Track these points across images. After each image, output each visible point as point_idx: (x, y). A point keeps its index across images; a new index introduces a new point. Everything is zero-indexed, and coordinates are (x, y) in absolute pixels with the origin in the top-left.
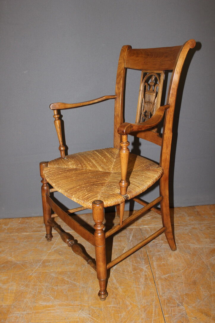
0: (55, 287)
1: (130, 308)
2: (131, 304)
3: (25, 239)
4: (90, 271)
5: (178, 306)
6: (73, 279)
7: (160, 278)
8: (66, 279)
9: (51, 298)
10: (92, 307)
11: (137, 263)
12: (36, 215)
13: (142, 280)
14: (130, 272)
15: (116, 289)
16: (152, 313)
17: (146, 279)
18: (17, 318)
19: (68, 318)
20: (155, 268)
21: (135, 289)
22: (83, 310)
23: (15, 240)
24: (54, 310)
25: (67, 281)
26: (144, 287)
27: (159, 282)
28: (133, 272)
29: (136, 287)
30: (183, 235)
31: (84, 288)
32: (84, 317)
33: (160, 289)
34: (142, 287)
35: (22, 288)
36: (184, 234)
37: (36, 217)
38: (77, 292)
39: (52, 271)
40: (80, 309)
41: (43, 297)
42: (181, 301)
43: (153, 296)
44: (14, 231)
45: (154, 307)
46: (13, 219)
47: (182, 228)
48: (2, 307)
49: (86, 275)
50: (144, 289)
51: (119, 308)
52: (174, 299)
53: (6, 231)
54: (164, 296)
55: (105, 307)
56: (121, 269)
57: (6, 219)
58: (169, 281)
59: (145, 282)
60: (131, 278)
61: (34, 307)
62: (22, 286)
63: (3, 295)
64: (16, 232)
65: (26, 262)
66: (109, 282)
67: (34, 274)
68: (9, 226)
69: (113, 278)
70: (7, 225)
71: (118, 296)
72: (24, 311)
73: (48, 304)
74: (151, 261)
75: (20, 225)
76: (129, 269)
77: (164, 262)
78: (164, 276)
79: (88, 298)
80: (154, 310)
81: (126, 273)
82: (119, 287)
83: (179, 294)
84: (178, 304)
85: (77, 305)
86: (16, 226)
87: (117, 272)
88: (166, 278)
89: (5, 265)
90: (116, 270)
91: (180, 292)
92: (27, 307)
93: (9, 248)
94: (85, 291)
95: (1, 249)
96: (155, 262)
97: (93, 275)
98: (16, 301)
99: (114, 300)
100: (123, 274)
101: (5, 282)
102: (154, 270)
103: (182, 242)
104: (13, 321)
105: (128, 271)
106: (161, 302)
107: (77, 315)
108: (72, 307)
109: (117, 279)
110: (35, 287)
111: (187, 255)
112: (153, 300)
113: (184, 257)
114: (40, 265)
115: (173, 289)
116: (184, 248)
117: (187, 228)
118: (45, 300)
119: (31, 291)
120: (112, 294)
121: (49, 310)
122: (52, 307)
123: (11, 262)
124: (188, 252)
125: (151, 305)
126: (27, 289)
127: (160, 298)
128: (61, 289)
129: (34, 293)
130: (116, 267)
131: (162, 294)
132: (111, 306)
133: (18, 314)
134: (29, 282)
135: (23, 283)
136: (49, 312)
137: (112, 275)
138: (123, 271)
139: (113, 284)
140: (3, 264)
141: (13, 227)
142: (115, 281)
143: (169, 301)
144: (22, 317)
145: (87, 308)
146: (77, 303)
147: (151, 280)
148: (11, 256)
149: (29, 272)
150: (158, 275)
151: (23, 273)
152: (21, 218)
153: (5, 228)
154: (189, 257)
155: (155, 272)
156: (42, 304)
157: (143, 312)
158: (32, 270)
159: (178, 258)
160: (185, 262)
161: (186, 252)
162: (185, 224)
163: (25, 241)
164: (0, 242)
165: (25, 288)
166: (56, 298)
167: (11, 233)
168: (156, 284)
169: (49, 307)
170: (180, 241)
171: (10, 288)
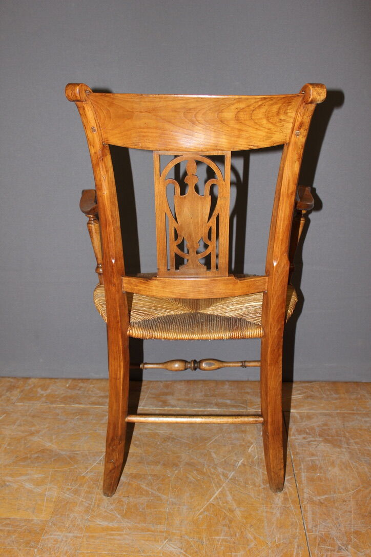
0: (124, 499)
1: (252, 545)
2: (255, 538)
3: (77, 416)
4: (187, 478)
5: (340, 549)
6: (156, 488)
7: (311, 501)
8: (144, 486)
9: (117, 515)
10: (186, 537)
12: (97, 376)
13: (278, 501)
14: (257, 484)
15: (231, 511)
17: (286, 499)
18: (56, 541)
19: (144, 551)
20: (303, 482)
21: (264, 514)
22: (170, 540)
23: (58, 415)
24: (120, 535)
25: (146, 491)
26: (281, 514)
27: (309, 508)
28: (263, 486)
29: (267, 512)
30: (358, 431)
31: (175, 504)
32: (171, 552)
33: (310, 519)
34: (277, 512)
35: (68, 495)
36: (361, 430)
37: (97, 380)
38: (162, 510)
40: (166, 538)
41: (104, 513)
42: (345, 542)
43: (296, 529)
44: (58, 400)
45: (296, 547)
46: (56, 380)
47: (359, 418)
48: (32, 523)
49: (179, 483)
50: (281, 516)
51: (234, 543)
52: (333, 539)
53: (44, 399)
54: (316, 530)
55: (209, 540)
56: (241, 479)
57: (45, 378)
58: (326, 506)
59: (282, 504)
60: (258, 495)
61: (87, 527)
62: (68, 493)
63: (34, 503)
64: (61, 402)
65: (77, 454)
66: (220, 498)
67: (90, 475)
68: (49, 391)
69: (228, 492)
70: (46, 390)
71: (233, 524)
72: (70, 532)
73: (111, 525)
74: (297, 470)
75: (69, 391)
76: (256, 479)
77: (321, 474)
78: (319, 498)
79: (181, 522)
80: (295, 552)
81: (251, 487)
82: (237, 510)
83: (343, 530)
84: (339, 547)
85: (161, 532)
86: (62, 392)
87: (235, 484)
88: (322, 501)
89: (40, 455)
90: (234, 480)
91: (345, 527)
92: (74, 526)
93: (47, 427)
94: (176, 510)
95: (33, 429)
96: (304, 472)
97: (192, 485)
98: (57, 515)
99: (226, 529)
100: (246, 487)
101: (38, 483)
102: (302, 486)
103: (356, 443)
104: (50, 545)
105: (254, 484)
106: (310, 539)
107: (160, 548)
108: (152, 533)
109: (234, 495)
110: (90, 496)
111: (363, 466)
112: (294, 536)
113: (357, 469)
114: (101, 460)
115: (333, 520)
116: (360, 453)
117: (367, 419)
118: (105, 518)
119: (82, 501)
120: (223, 519)
121: (112, 535)
122: (118, 531)
123: (51, 451)
124: (365, 461)
125: (291, 543)
126: (76, 498)
127: (307, 534)
128: (135, 503)
129: (87, 505)
130: (233, 476)
131: (312, 528)
132: (219, 539)
133: (59, 535)
134: (79, 486)
135: (70, 487)
136: (112, 537)
137: (225, 488)
138: (246, 483)
139: (227, 502)
140: (36, 453)
141: (57, 393)
142: (229, 498)
143: (323, 541)
144: (66, 541)
145: (178, 537)
146: (160, 527)
147: (294, 502)
148: (51, 441)
149: (80, 470)
150: (308, 495)
151: (71, 471)
152: (70, 379)
153: (42, 395)
154: (366, 469)
155: (303, 490)
156: (101, 523)
157: (275, 554)
158: (87, 468)
159: (347, 469)
160: (359, 476)
161: (361, 461)
162: (364, 412)
163: (76, 418)
164: (34, 416)
165: (72, 495)
166: (124, 516)
167: (52, 403)
168: (303, 509)
169: (112, 530)
170: (352, 441)
171: (47, 493)
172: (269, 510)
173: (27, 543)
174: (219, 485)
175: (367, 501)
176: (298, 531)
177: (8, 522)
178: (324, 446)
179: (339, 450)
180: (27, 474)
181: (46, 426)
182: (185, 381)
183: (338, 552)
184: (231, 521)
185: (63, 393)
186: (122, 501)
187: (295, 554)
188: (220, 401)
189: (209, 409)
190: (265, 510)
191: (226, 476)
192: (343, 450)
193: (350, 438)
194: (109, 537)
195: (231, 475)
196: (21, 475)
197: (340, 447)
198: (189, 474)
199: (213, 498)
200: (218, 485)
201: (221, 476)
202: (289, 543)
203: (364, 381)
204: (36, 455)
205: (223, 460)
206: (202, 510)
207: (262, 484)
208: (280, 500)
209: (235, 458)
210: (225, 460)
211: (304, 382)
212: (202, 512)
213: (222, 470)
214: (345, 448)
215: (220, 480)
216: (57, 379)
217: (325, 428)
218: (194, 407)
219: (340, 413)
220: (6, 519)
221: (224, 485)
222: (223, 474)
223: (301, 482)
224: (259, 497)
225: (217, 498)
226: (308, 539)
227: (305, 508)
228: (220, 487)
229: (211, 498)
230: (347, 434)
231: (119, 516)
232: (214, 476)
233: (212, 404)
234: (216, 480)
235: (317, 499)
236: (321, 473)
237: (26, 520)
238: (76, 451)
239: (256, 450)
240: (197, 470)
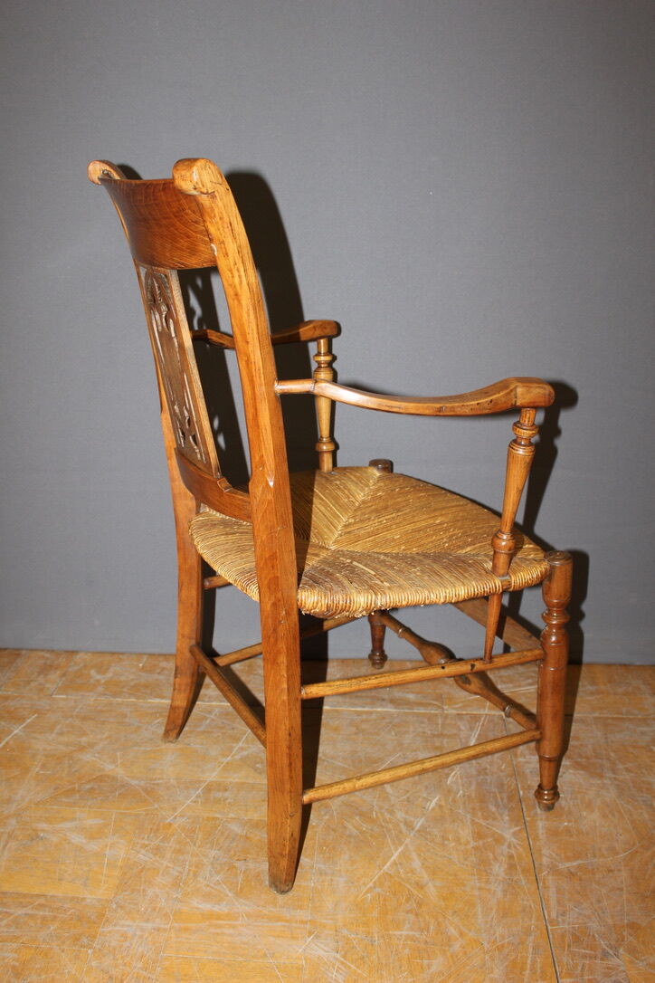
0: (238, 864)
1: (457, 947)
2: (461, 934)
3: (157, 718)
4: (345, 828)
5: (605, 955)
7: (554, 870)
9: (228, 892)
10: (345, 932)
11: (486, 818)
13: (499, 870)
14: (462, 841)
15: (420, 886)
16: (523, 969)
17: (512, 867)
18: (124, 936)
19: (273, 956)
20: (541, 837)
21: (477, 893)
22: (317, 937)
23: (126, 716)
24: (234, 927)
26: (505, 891)
27: (550, 880)
28: (472, 844)
29: (480, 889)
30: (631, 750)
31: (326, 874)
32: (320, 958)
33: (553, 902)
34: (498, 889)
35: (143, 857)
36: (634, 747)
38: (304, 884)
39: (231, 815)
40: (310, 933)
41: (204, 888)
42: (613, 943)
43: (531, 919)
44: (125, 690)
45: (531, 950)
46: (121, 656)
47: (631, 726)
48: (84, 903)
49: (331, 837)
50: (505, 896)
51: (426, 942)
52: (594, 936)
53: (100, 689)
54: (564, 921)
55: (383, 937)
56: (436, 831)
57: (102, 653)
58: (580, 880)
59: (506, 874)
60: (466, 859)
61: (175, 912)
62: (143, 851)
63: (86, 869)
64: (131, 694)
65: (158, 784)
66: (400, 864)
67: (180, 821)
68: (109, 675)
69: (414, 854)
70: (104, 673)
71: (424, 909)
72: (148, 920)
73: (216, 909)
74: (529, 816)
75: (143, 674)
76: (461, 832)
77: (570, 824)
78: (568, 865)
79: (336, 905)
80: (530, 959)
81: (453, 844)
82: (430, 884)
83: (610, 921)
84: (604, 950)
85: (302, 922)
86: (131, 677)
87: (427, 839)
88: (572, 870)
89: (96, 787)
90: (423, 832)
91: (612, 916)
92: (154, 910)
93: (107, 738)
94: (326, 883)
95: (84, 739)
96: (541, 819)
97: (352, 840)
98: (125, 891)
99: (412, 917)
100: (443, 845)
101: (93, 835)
102: (538, 843)
103: (628, 770)
104: (114, 943)
105: (458, 840)
106: (554, 938)
107: (300, 950)
108: (287, 924)
109: (425, 859)
110: (181, 857)
111: (640, 811)
112: (528, 932)
113: (631, 815)
114: (198, 796)
115: (592, 904)
116: (634, 787)
117: (645, 729)
118: (207, 897)
119: (167, 867)
120: (407, 901)
121: (220, 926)
122: (229, 920)
123: (114, 779)
124: (644, 801)
125: (522, 943)
126: (157, 861)
127: (549, 928)
128: (257, 871)
129: (177, 874)
130: (422, 825)
131: (557, 917)
132: (401, 935)
133: (128, 926)
134: (162, 841)
135: (147, 842)
136: (218, 931)
137: (410, 846)
138: (444, 838)
139: (413, 871)
140: (89, 781)
141: (123, 678)
142: (417, 864)
143: (577, 939)
144: (141, 937)
145: (331, 932)
146: (301, 914)
147: (525, 871)
148: (114, 761)
149: (164, 813)
150: (549, 860)
151: (147, 814)
152: (145, 654)
153: (98, 681)
154: (646, 816)
155: (540, 850)
156: (200, 906)
157: (496, 962)
158: (175, 809)
159: (613, 815)
160: (634, 828)
161: (637, 801)
162: (640, 717)
163: (156, 722)
164: (84, 719)
165: (151, 856)
166: (239, 893)
167: (115, 695)
168: (541, 885)
169: (219, 919)
170: (621, 766)
171: (107, 852)
172: (483, 885)
173: (76, 939)
174: (398, 840)
175: (649, 872)
176: (533, 922)
177: (42, 901)
178: (574, 774)
179: (599, 782)
180: (74, 819)
181: (105, 736)
182: (337, 659)
183: (602, 959)
184: (420, 905)
185: (133, 680)
186: (235, 867)
187: (529, 962)
188: (399, 695)
189: (379, 709)
190: (478, 885)
191: (410, 826)
192: (605, 781)
193: (617, 762)
194: (213, 930)
195: (419, 824)
196: (64, 819)
197: (601, 776)
198: (348, 822)
199: (388, 864)
200: (397, 842)
201: (402, 826)
202: (519, 944)
203: (638, 664)
204: (88, 786)
205: (405, 797)
206: (371, 884)
207: (470, 839)
208: (502, 869)
209: (425, 795)
210: (408, 798)
212: (371, 888)
213: (404, 815)
214: (610, 779)
215: (401, 832)
216: (122, 654)
219: (600, 718)
220: (39, 896)
221: (408, 841)
222: (406, 823)
223: (536, 838)
224: (466, 863)
225: (395, 863)
226: (551, 936)
227: (544, 883)
228: (401, 845)
229: (386, 863)
230: (612, 754)
231: (230, 895)
232: (390, 826)
233: (383, 700)
234: (393, 832)
235: (563, 866)
236: (569, 821)
237: (72, 899)
238: (155, 779)
239: (460, 781)
240: (361, 814)
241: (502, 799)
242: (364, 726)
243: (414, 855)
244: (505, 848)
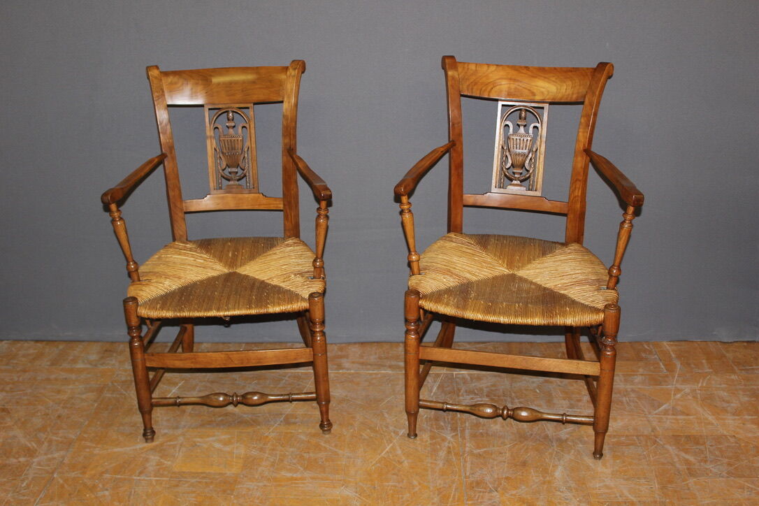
0: (305, 455)
1: (417, 489)
2: (420, 484)
3: (254, 381)
4: (361, 435)
5: (491, 491)
6: (333, 445)
7: (471, 453)
8: (322, 444)
9: (299, 467)
10: (361, 484)
11: (437, 429)
12: (271, 340)
13: (442, 454)
14: (424, 440)
15: (401, 463)
16: (448, 498)
17: (449, 452)
18: (249, 489)
19: (324, 496)
20: (466, 437)
21: (429, 465)
22: (346, 487)
23: (236, 380)
24: (304, 483)
25: (325, 447)
26: (444, 464)
27: (468, 459)
28: (429, 441)
29: (431, 463)
30: (525, 392)
31: (351, 458)
32: (348, 496)
33: (468, 469)
34: (440, 463)
35: (254, 453)
36: (526, 390)
37: (271, 343)
38: (339, 463)
39: (300, 431)
40: (343, 485)
50: (444, 466)
52: (486, 483)
57: (217, 343)
58: (484, 458)
60: (425, 449)
71: (401, 473)
73: (295, 476)
82: (406, 462)
83: (496, 476)
92: (262, 477)
101: (226, 443)
104: (244, 493)
112: (453, 482)
114: (281, 422)
118: (290, 470)
119: (267, 457)
120: (393, 469)
121: (297, 483)
131: (469, 475)
134: (264, 444)
139: (397, 456)
142: (399, 452)
145: (354, 485)
149: (263, 431)
152: (243, 343)
166: (305, 469)
169: (296, 480)
170: (516, 401)
171: (235, 451)
173: (224, 491)
174: (390, 441)
177: (204, 475)
180: (214, 436)
188: (393, 363)
196: (208, 436)
204: (220, 419)
206: (374, 462)
211: (479, 343)
216: (230, 343)
217: (493, 388)
218: (369, 369)
220: (202, 473)
222: (394, 432)
225: (387, 452)
233: (385, 366)
237: (220, 474)
240: (370, 428)
241: (448, 419)
242: (374, 381)
243: (398, 448)
244: (446, 444)
